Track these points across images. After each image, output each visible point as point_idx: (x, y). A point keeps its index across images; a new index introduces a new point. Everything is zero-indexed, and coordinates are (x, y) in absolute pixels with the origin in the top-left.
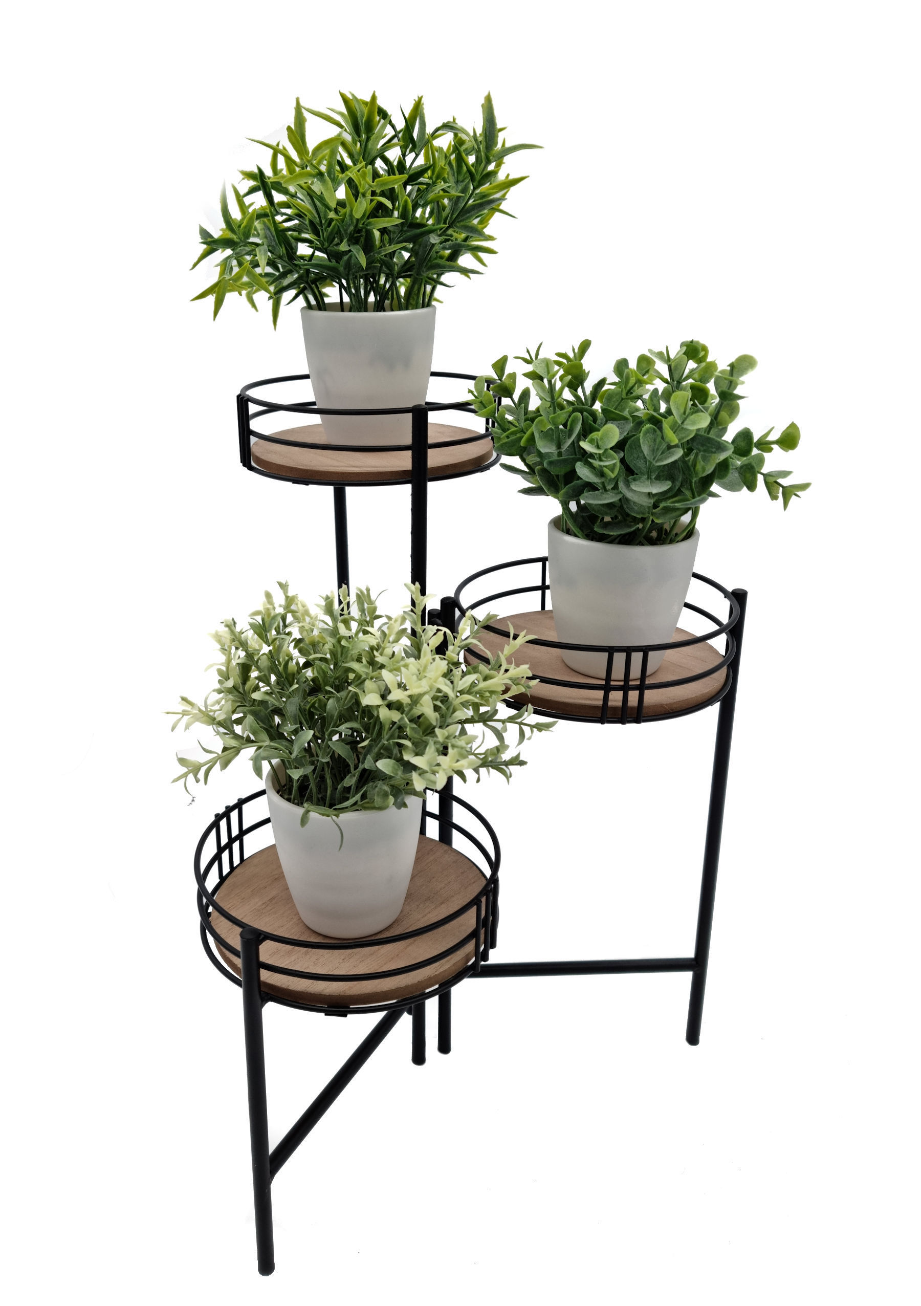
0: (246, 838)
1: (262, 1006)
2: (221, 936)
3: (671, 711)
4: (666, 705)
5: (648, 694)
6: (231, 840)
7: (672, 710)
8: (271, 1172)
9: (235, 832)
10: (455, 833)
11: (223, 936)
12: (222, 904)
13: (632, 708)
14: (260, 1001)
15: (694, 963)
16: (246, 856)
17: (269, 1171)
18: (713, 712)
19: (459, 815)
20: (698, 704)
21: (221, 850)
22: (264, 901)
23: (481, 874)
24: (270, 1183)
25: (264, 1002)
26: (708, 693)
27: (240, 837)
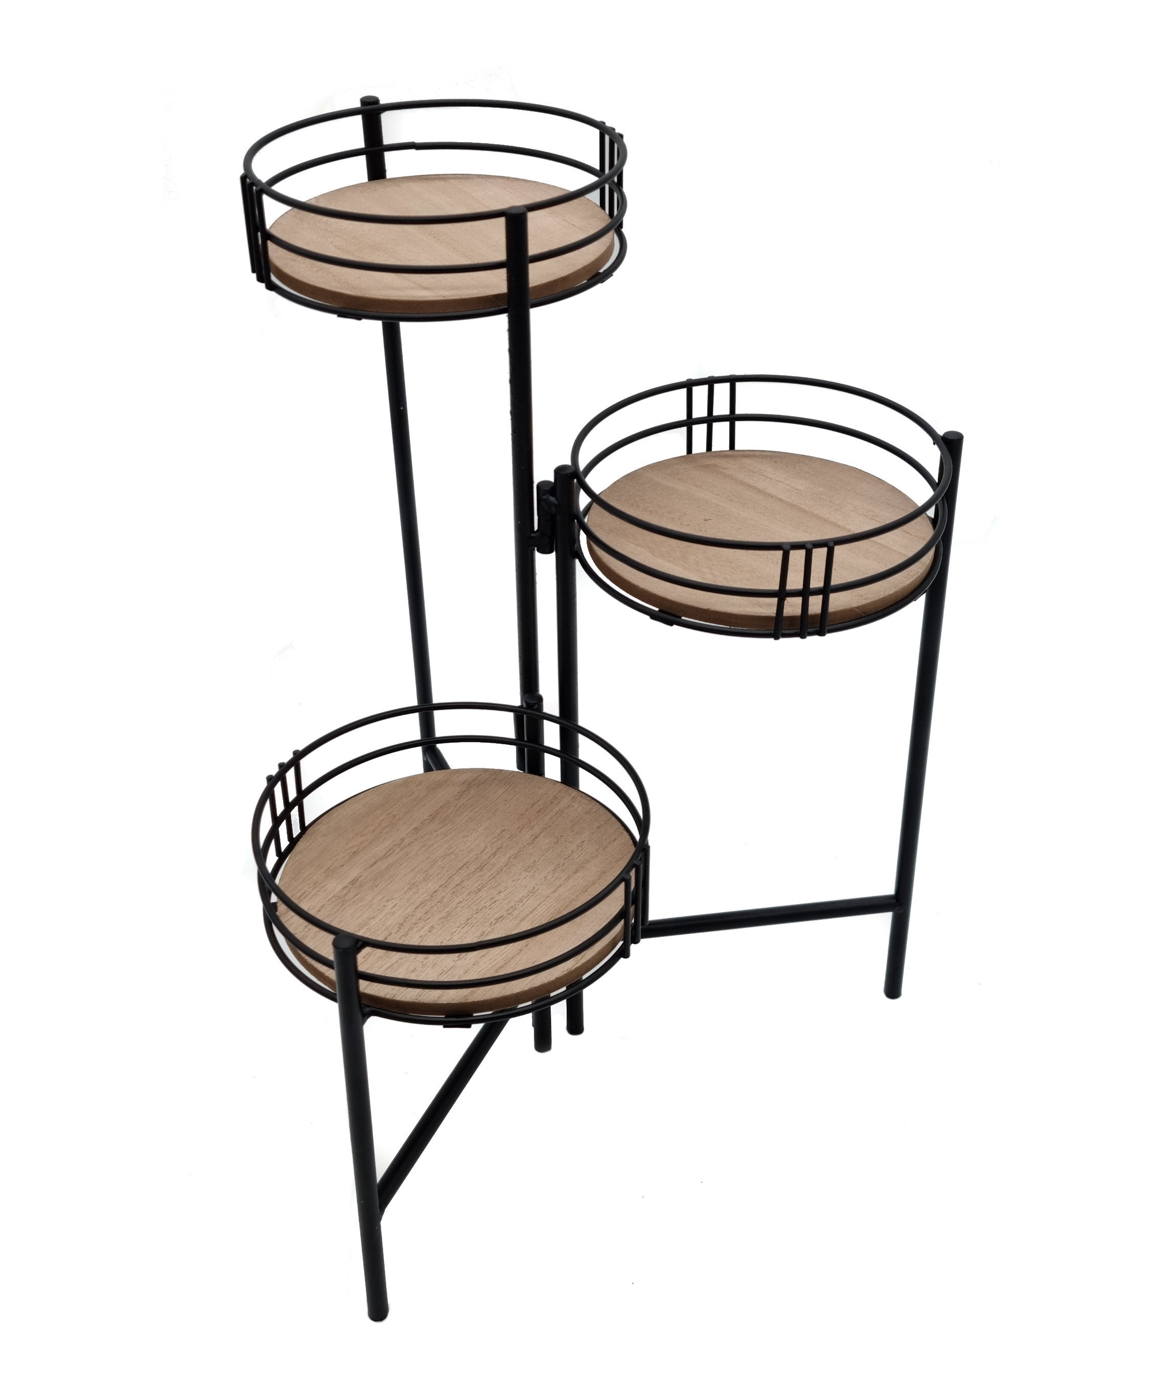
0: (307, 801)
1: (364, 1022)
2: (297, 936)
3: (864, 615)
4: (857, 608)
5: (833, 597)
6: (289, 806)
7: (865, 613)
8: (380, 1206)
9: (292, 794)
10: (582, 772)
11: (298, 936)
12: (288, 894)
13: (814, 616)
14: (360, 1017)
15: (894, 901)
16: (307, 822)
17: (378, 1206)
18: (917, 608)
19: (587, 750)
20: (898, 600)
21: (277, 821)
22: (345, 885)
23: (622, 828)
24: (380, 1219)
25: (366, 1018)
26: (909, 585)
27: (299, 802)
